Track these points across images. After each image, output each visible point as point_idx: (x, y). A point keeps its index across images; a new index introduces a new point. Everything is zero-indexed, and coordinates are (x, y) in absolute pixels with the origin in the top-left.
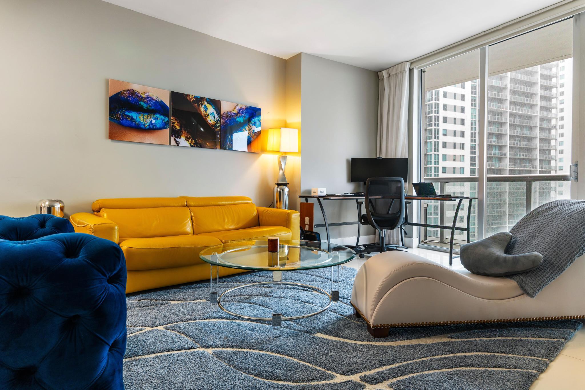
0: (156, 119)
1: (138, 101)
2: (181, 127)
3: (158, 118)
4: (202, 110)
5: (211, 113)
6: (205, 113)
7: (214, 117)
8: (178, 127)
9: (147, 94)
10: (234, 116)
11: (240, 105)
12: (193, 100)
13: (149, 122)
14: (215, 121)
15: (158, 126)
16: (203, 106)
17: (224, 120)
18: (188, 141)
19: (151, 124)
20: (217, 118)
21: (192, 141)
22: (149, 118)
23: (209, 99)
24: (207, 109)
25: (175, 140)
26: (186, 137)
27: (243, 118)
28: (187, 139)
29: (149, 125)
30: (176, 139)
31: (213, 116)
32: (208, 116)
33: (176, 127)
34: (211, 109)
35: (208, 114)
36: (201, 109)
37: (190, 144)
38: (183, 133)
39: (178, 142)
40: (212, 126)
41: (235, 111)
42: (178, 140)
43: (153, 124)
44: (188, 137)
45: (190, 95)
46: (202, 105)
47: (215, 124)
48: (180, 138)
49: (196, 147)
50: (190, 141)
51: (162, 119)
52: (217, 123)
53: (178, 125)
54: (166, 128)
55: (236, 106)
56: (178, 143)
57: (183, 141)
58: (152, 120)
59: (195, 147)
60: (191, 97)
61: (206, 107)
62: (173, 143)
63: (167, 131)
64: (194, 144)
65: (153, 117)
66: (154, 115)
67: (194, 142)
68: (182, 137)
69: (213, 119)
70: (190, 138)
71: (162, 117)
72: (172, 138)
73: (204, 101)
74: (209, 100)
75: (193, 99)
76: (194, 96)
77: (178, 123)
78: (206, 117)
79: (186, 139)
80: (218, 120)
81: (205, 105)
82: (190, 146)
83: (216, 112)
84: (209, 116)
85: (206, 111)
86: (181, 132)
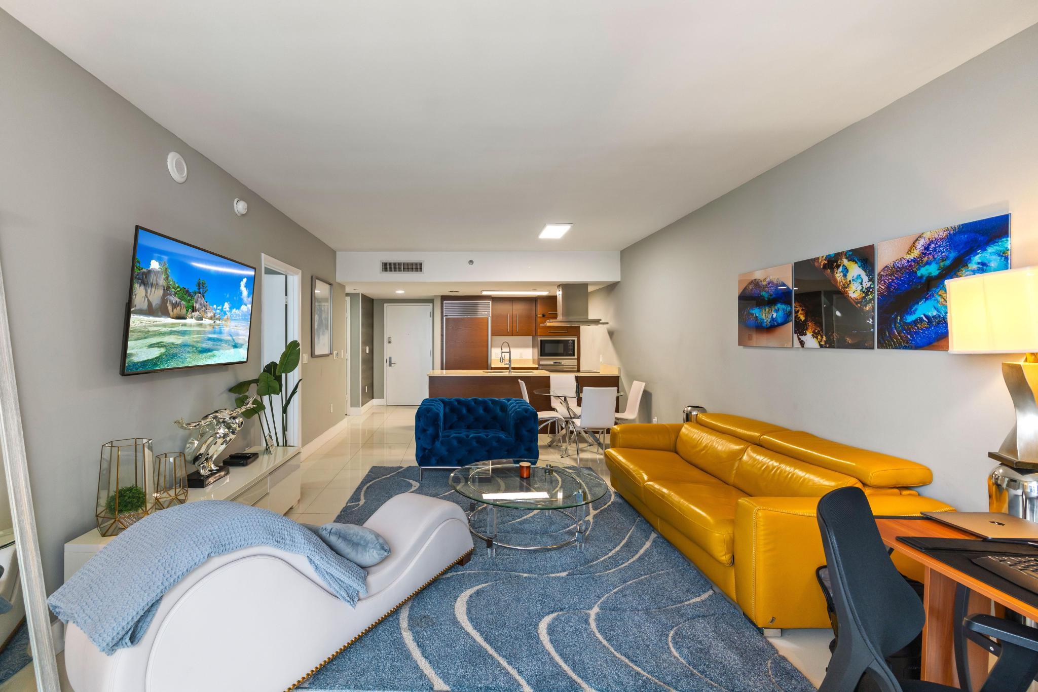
0: (777, 311)
1: (760, 291)
2: (806, 317)
3: (779, 310)
4: (839, 276)
5: (854, 278)
6: (844, 282)
7: (861, 284)
8: (802, 318)
9: (768, 279)
10: (911, 266)
11: (928, 235)
12: (825, 265)
13: (770, 317)
14: (863, 292)
15: (780, 321)
16: (840, 269)
17: (885, 282)
18: (817, 338)
19: (773, 319)
20: (867, 283)
21: (822, 337)
22: (770, 311)
23: (850, 251)
24: (847, 271)
25: (799, 339)
26: (814, 332)
27: (937, 263)
28: (815, 335)
29: (770, 322)
30: (800, 337)
31: (860, 281)
32: (848, 285)
33: (800, 317)
34: (855, 270)
35: (850, 281)
36: (837, 275)
37: (819, 342)
38: (809, 326)
39: (803, 341)
40: (857, 303)
41: (916, 253)
42: (802, 338)
43: (774, 318)
44: (816, 331)
45: (818, 258)
46: (838, 267)
47: (864, 297)
48: (806, 335)
49: (829, 347)
50: (819, 337)
51: (783, 309)
52: (867, 294)
53: (802, 314)
54: (788, 322)
55: (917, 240)
56: (802, 343)
57: (809, 339)
58: (773, 313)
59: (826, 347)
60: (820, 260)
61: (846, 268)
62: (797, 344)
63: (790, 326)
64: (826, 342)
65: (774, 309)
66: (775, 305)
67: (824, 338)
68: (808, 333)
69: (860, 288)
70: (819, 333)
71: (784, 306)
72: (795, 336)
73: (841, 259)
74: (851, 253)
75: (824, 261)
76: (824, 258)
77: (802, 310)
78: (846, 288)
79: (813, 335)
80: (868, 289)
81: (844, 266)
82: (819, 347)
83: (866, 272)
84: (851, 285)
85: (845, 276)
86: (806, 324)
